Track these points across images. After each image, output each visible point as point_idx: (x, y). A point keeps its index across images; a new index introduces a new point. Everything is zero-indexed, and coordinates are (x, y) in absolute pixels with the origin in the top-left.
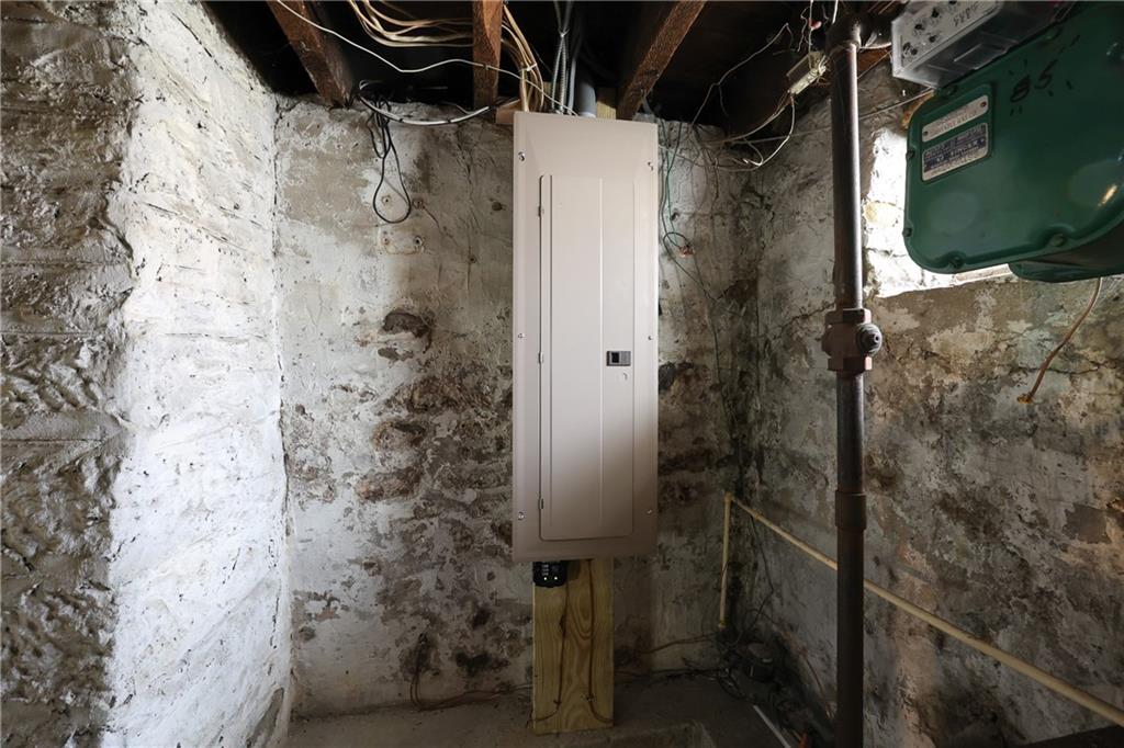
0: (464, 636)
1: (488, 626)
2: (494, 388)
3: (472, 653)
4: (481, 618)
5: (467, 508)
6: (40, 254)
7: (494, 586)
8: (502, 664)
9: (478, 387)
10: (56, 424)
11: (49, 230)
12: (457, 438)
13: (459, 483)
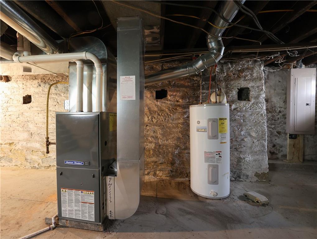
0: (271, 148)
1: (275, 147)
2: (277, 110)
3: (272, 151)
4: (274, 146)
5: (272, 128)
6: (257, 93)
7: (276, 141)
8: (277, 154)
9: (275, 110)
10: (260, 110)
11: (257, 91)
12: (271, 117)
13: (272, 124)
